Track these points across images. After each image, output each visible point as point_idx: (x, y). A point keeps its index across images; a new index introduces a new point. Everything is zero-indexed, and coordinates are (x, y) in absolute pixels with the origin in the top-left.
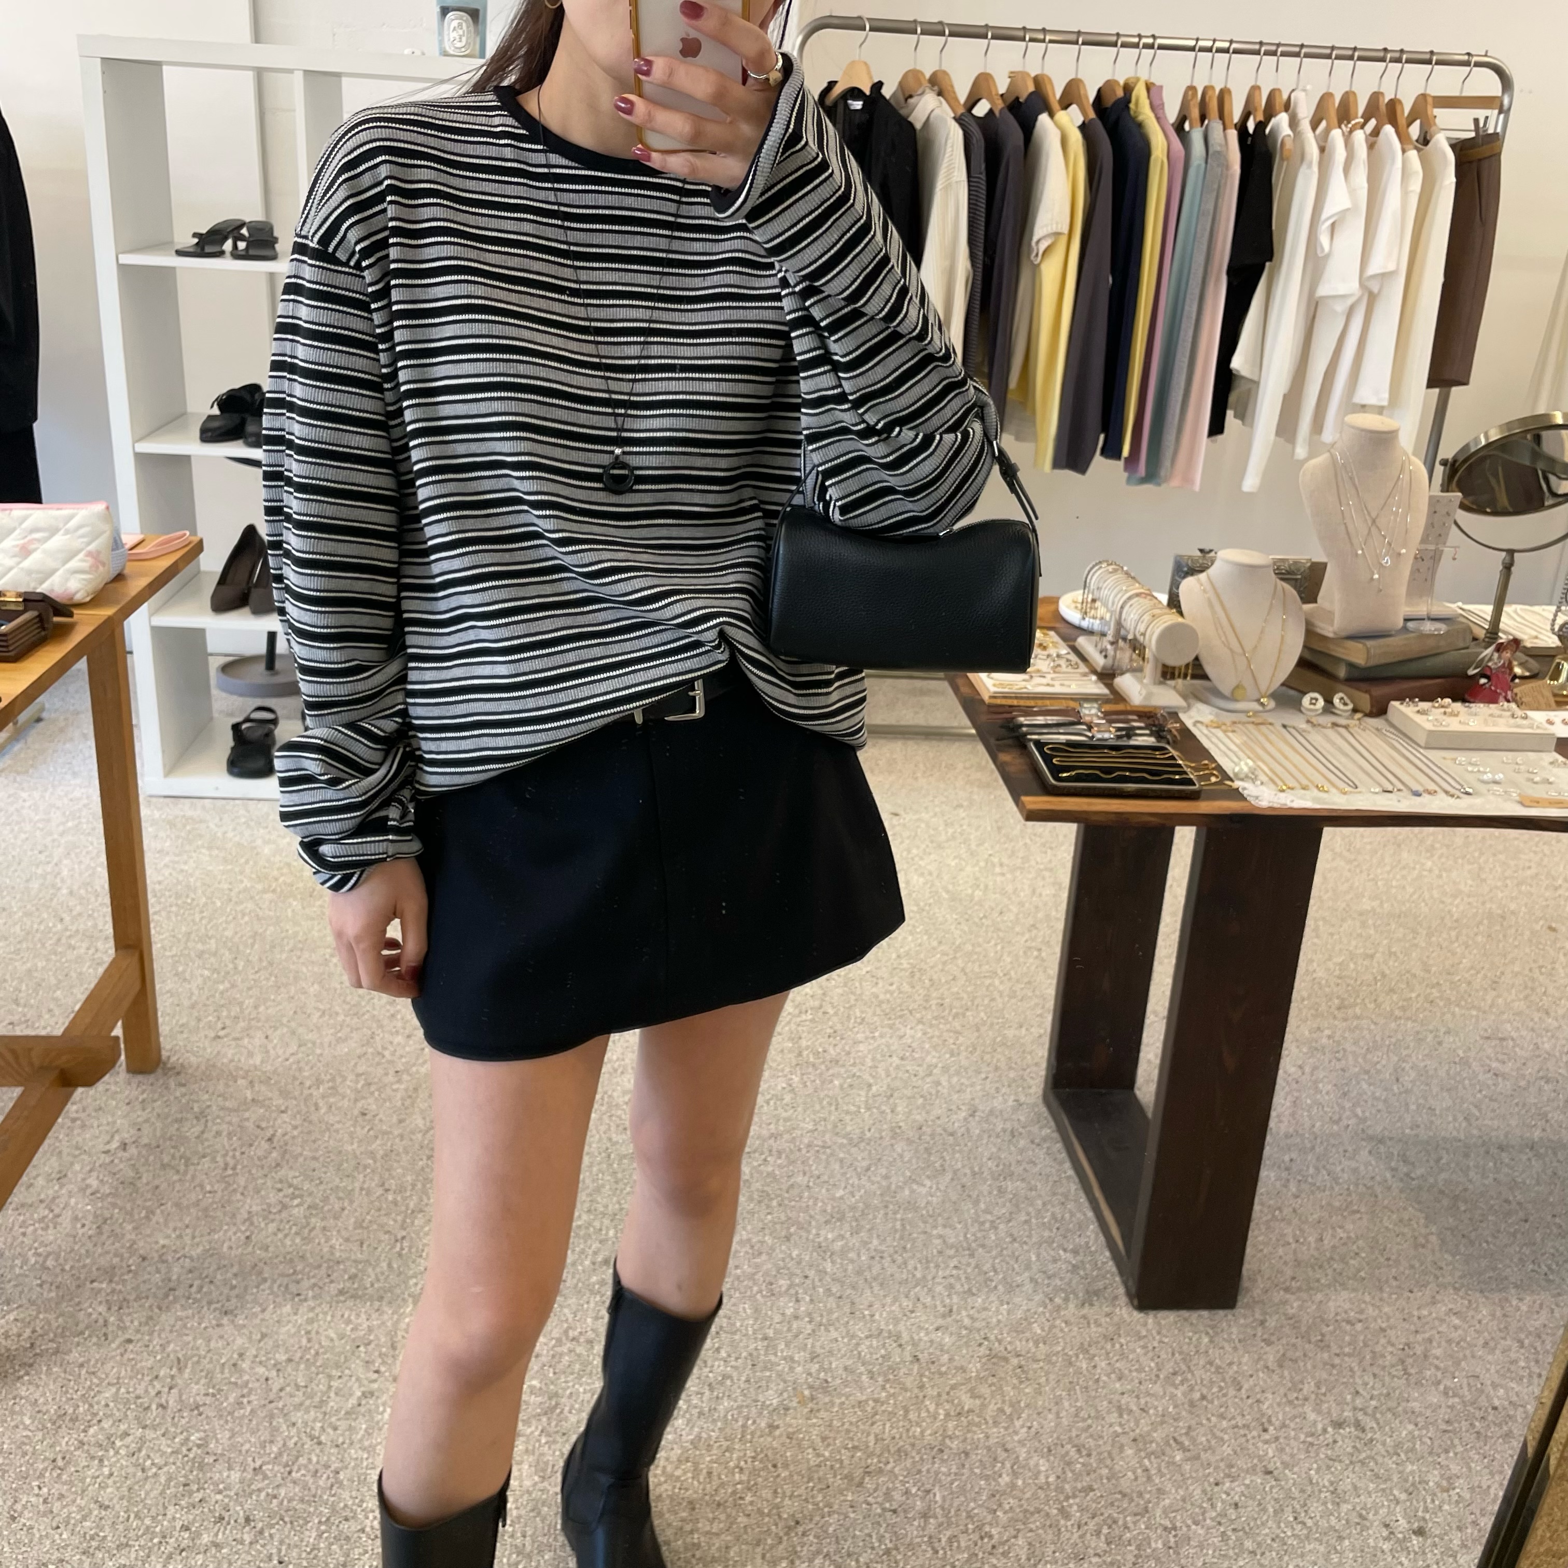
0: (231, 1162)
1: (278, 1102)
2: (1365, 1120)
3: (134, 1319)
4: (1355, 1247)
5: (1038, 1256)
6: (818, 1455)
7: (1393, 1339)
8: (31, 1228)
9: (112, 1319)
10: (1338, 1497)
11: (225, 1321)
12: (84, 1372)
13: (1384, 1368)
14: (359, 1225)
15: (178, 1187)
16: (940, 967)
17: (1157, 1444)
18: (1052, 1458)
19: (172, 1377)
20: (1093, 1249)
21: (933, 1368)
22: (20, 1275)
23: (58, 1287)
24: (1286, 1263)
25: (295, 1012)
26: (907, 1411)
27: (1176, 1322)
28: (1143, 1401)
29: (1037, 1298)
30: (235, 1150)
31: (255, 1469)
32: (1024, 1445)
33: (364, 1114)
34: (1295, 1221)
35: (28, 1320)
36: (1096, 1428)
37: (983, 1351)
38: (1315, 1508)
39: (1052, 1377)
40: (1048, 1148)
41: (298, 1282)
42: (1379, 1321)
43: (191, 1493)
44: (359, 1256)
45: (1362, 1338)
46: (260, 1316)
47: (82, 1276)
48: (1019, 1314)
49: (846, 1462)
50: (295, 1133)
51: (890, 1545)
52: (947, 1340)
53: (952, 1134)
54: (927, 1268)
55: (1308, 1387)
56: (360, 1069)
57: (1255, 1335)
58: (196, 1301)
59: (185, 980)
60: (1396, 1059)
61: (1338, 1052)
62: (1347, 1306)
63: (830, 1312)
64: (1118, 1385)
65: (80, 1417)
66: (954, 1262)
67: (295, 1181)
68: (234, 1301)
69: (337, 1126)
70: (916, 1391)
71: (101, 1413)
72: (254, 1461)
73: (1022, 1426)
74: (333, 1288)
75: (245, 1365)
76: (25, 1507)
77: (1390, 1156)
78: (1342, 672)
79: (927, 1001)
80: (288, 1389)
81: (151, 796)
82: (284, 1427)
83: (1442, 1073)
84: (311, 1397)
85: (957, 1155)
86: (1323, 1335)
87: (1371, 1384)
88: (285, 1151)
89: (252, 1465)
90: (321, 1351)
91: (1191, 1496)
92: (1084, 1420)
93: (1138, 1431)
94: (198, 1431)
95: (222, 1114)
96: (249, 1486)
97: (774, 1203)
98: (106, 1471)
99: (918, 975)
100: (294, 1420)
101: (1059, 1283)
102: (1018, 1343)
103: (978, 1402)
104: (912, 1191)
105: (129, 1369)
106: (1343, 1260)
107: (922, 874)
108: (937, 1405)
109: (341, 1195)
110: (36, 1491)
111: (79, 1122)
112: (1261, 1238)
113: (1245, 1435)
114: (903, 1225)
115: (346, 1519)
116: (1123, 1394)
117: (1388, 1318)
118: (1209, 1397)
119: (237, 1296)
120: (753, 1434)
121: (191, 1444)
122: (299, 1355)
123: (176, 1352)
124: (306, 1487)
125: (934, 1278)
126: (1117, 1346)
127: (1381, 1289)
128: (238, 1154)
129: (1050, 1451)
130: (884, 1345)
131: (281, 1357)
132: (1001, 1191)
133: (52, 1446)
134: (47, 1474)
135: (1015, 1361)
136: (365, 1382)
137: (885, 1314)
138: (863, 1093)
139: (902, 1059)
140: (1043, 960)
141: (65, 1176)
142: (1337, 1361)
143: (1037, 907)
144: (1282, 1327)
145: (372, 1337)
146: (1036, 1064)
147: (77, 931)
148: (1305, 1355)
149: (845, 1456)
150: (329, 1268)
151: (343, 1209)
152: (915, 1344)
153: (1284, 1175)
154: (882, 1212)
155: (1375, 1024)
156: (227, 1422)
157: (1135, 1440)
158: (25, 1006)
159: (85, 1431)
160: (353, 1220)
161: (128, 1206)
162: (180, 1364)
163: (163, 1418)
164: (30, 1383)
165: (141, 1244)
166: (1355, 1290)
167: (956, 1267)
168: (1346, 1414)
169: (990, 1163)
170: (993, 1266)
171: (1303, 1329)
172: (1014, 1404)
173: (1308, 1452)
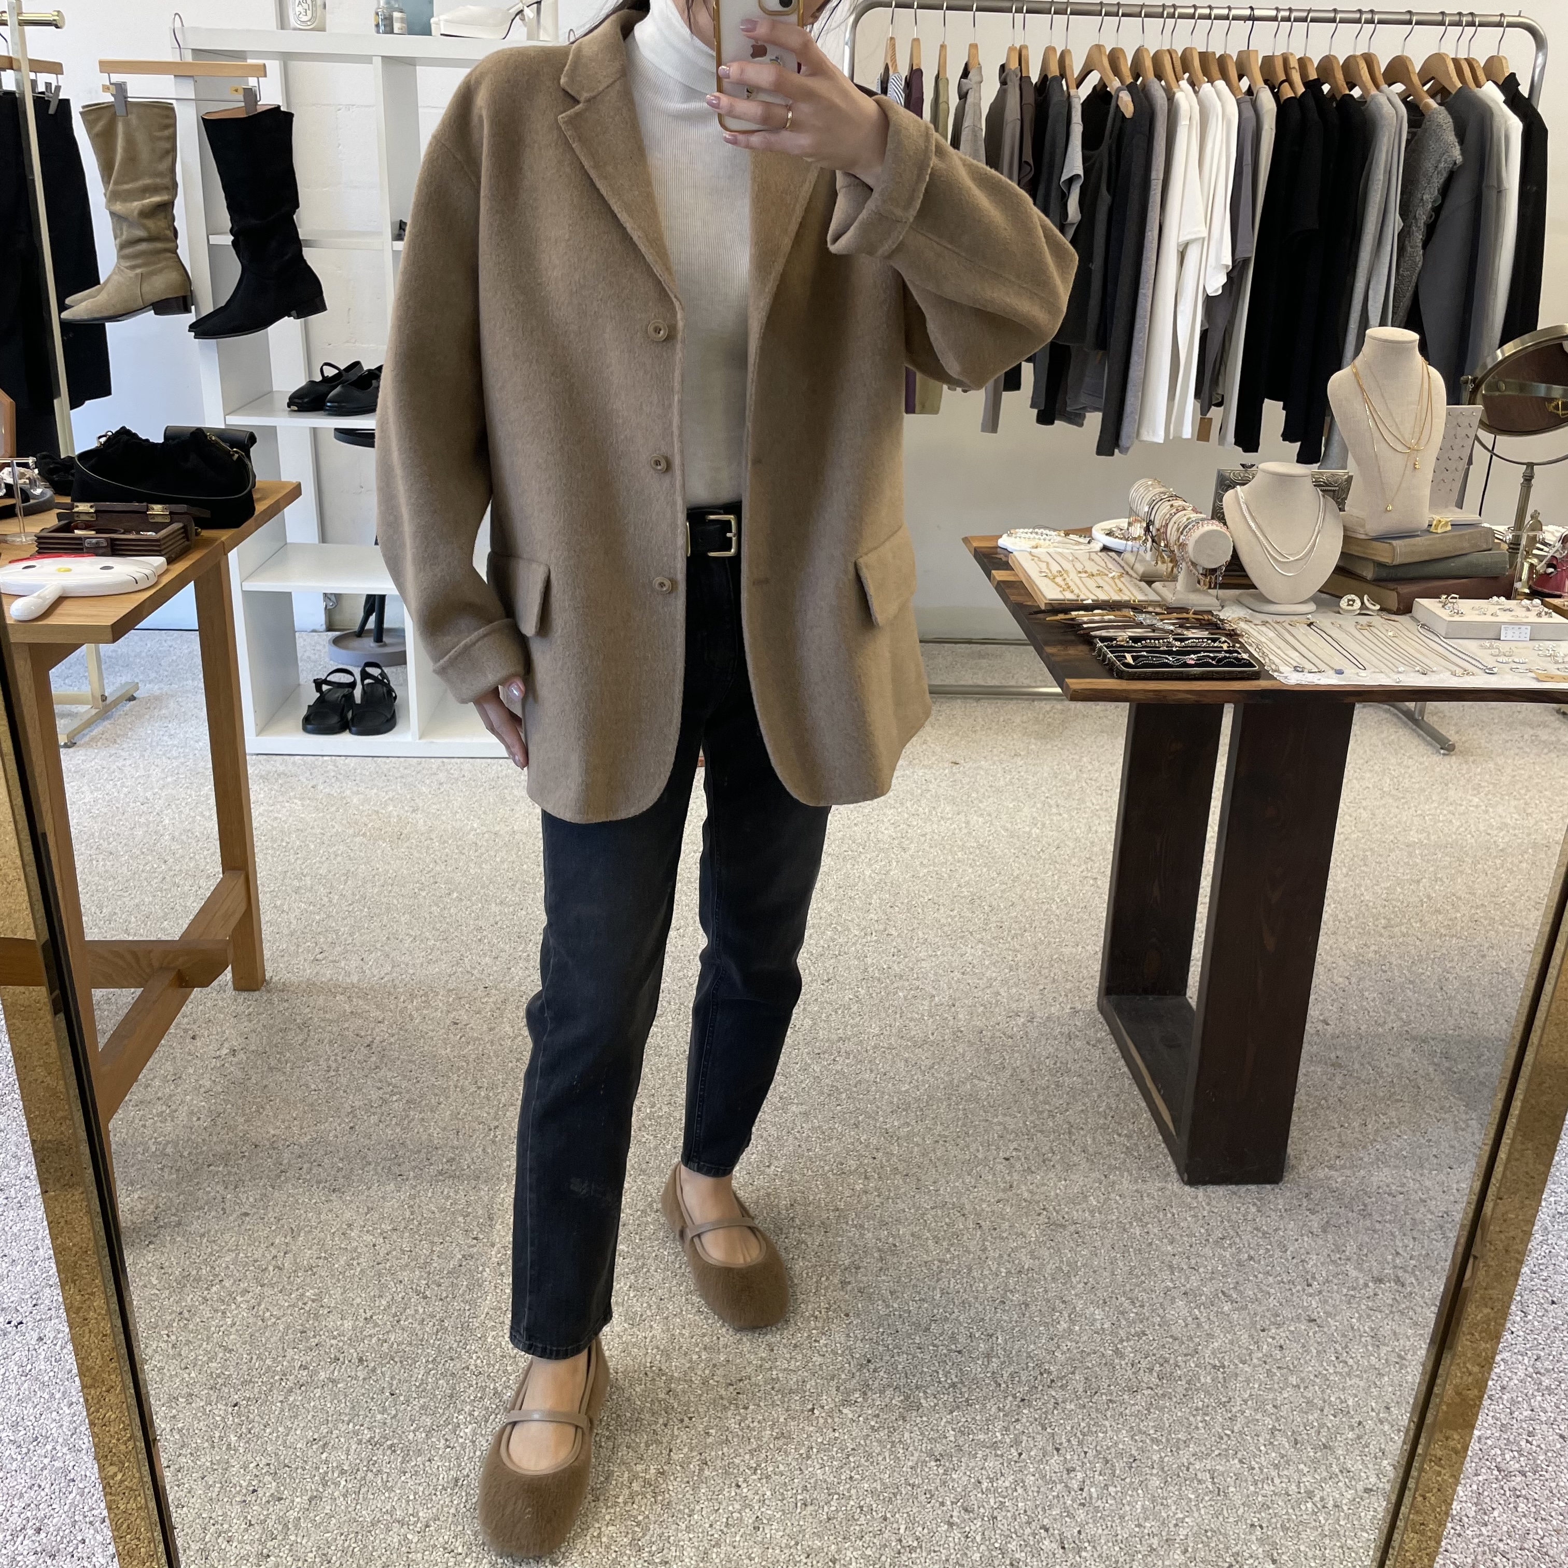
0: (334, 1066)
1: (375, 1014)
2: (1409, 1022)
3: (249, 1197)
5: (1094, 1139)
6: (888, 1306)
8: (151, 1121)
9: (229, 1196)
10: (1377, 1339)
11: (334, 1197)
12: (204, 1240)
14: (455, 1116)
15: (285, 1087)
16: (999, 894)
17: (1207, 1297)
18: (1107, 1308)
19: (287, 1244)
20: (1146, 1133)
21: (994, 1233)
22: (142, 1161)
23: (178, 1170)
24: (1331, 1144)
25: (388, 938)
26: (970, 1270)
27: (1225, 1195)
28: (1193, 1261)
29: (1093, 1175)
30: (336, 1055)
31: (366, 1319)
32: (1080, 1298)
33: (456, 1024)
34: (1340, 1109)
35: (151, 1198)
36: (1148, 1284)
37: (1042, 1219)
38: (1357, 1350)
39: (1107, 1241)
40: (1104, 1049)
41: (400, 1165)
42: (1420, 1193)
43: (308, 1339)
44: (456, 1143)
45: (1403, 1207)
46: (366, 1193)
47: (200, 1161)
48: (1076, 1189)
49: (914, 1312)
50: (392, 1040)
51: (955, 1380)
52: (1008, 1210)
53: (1011, 1037)
54: (989, 1150)
55: (1351, 1248)
56: (450, 986)
57: (1300, 1206)
58: (306, 1180)
59: (283, 911)
60: (1439, 970)
61: (1384, 965)
62: (1389, 1181)
63: (897, 1188)
64: (1169, 1248)
65: (203, 1277)
66: (1015, 1145)
67: (394, 1081)
68: (341, 1180)
69: (430, 1034)
70: (979, 1253)
71: (222, 1274)
72: (365, 1312)
73: (1079, 1282)
74: (433, 1170)
75: (354, 1234)
76: (155, 1351)
77: (1433, 1053)
78: (1369, 574)
79: (987, 924)
80: (394, 1253)
82: (392, 1284)
83: (1485, 981)
84: (416, 1259)
85: (1016, 1055)
86: (1365, 1205)
87: (1411, 1246)
88: (384, 1056)
89: (364, 1315)
90: (424, 1221)
91: (1239, 1340)
92: (1137, 1277)
93: (1188, 1286)
94: (312, 1288)
95: (323, 1025)
96: (361, 1332)
97: (844, 1096)
98: (229, 1321)
99: (978, 902)
100: (401, 1278)
101: (1114, 1162)
102: (1074, 1213)
103: (1037, 1262)
104: (975, 1085)
105: (246, 1238)
106: (1386, 1141)
108: (999, 1264)
109: (436, 1091)
110: (165, 1338)
111: (190, 1033)
112: (1306, 1124)
113: (1290, 1290)
114: (965, 1114)
115: (452, 1359)
116: (1174, 1255)
117: (1429, 1191)
118: (1256, 1259)
119: (345, 1177)
120: (826, 1288)
121: (306, 1299)
122: (403, 1225)
123: (289, 1223)
124: (413, 1333)
125: (995, 1158)
126: (1169, 1215)
127: (1422, 1166)
128: (339, 1058)
129: (1105, 1302)
130: (948, 1215)
131: (387, 1227)
132: (1058, 1085)
133: (178, 1302)
134: (175, 1324)
135: (1072, 1228)
136: (465, 1247)
137: (949, 1189)
138: (926, 1003)
139: (963, 973)
141: (180, 1077)
142: (1378, 1226)
143: (1092, 843)
144: (1326, 1198)
145: (470, 1210)
146: (1091, 977)
148: (1348, 1222)
149: (913, 1306)
150: (428, 1153)
151: (439, 1104)
152: (978, 1215)
153: (1330, 1070)
154: (945, 1103)
155: (1421, 940)
156: (339, 1280)
157: (1185, 1293)
159: (208, 1289)
160: (449, 1113)
161: (240, 1102)
162: (294, 1233)
163: (280, 1277)
164: (155, 1249)
165: (253, 1134)
166: (1396, 1167)
168: (1386, 1272)
169: (1048, 1061)
170: (1051, 1148)
171: (1347, 1201)
172: (1072, 1265)
173: (1349, 1303)
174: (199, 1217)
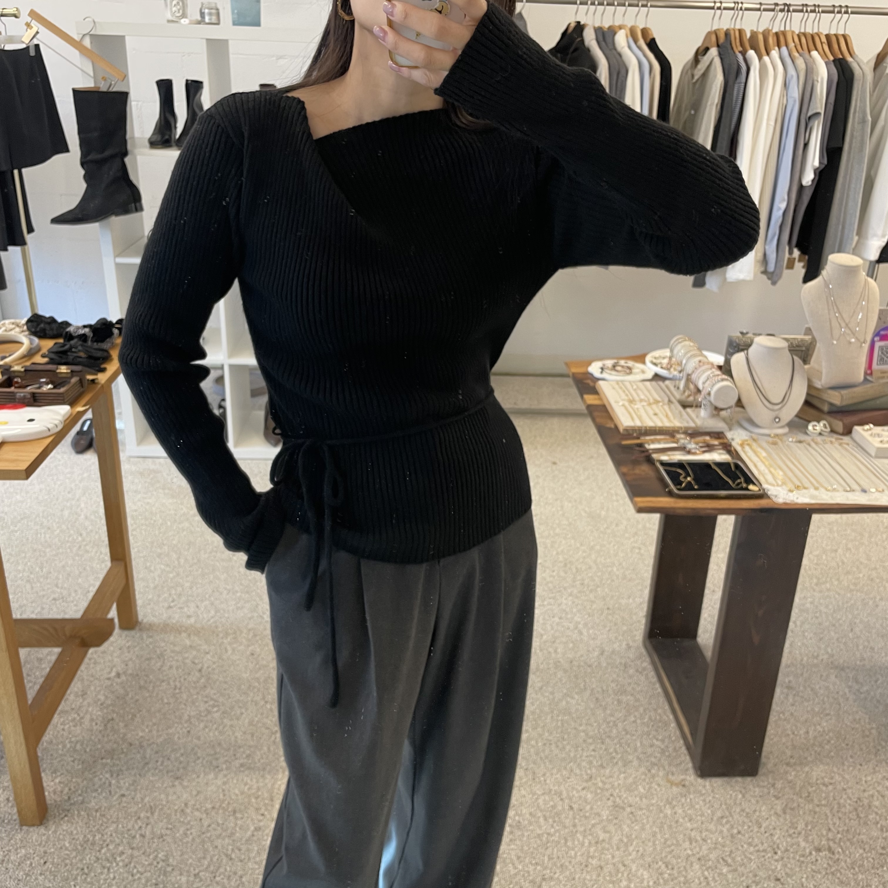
0: (179, 685)
1: (205, 647)
2: (832, 656)
3: (125, 782)
4: (827, 737)
5: (641, 743)
6: (515, 868)
7: (850, 795)
8: (67, 726)
9: (113, 782)
11: (177, 783)
12: (98, 814)
13: (845, 813)
14: (251, 723)
15: (149, 699)
16: (581, 560)
17: (713, 861)
18: (651, 870)
19: (148, 818)
20: (673, 738)
21: (581, 814)
22: (61, 755)
23: (83, 762)
24: (787, 747)
25: (213, 591)
26: (566, 841)
27: (722, 785)
28: (704, 834)
29: (641, 770)
30: (180, 677)
31: (195, 875)
32: (634, 862)
33: (252, 654)
34: (792, 720)
35: (66, 782)
36: (677, 851)
37: (610, 803)
39: (650, 819)
40: (647, 675)
41: (217, 759)
42: (842, 784)
44: (252, 743)
45: (832, 794)
46: (197, 780)
47: (97, 755)
48: (631, 780)
49: (532, 873)
50: (214, 666)
52: (589, 796)
53: (590, 666)
54: (576, 751)
55: (801, 826)
56: (250, 626)
57: (769, 793)
58: (160, 771)
59: (151, 571)
60: (850, 616)
61: (816, 612)
62: (823, 775)
64: (689, 825)
65: (97, 842)
66: (592, 747)
67: (215, 697)
68: (181, 770)
69: (238, 662)
70: (571, 828)
71: (108, 840)
72: (194, 870)
73: (633, 851)
74: (237, 763)
75: (188, 811)
77: (848, 679)
78: (825, 407)
79: (574, 582)
80: (213, 826)
81: (131, 457)
82: (211, 849)
83: (878, 625)
84: (226, 830)
85: (593, 679)
86: (809, 793)
87: (838, 823)
88: (209, 678)
89: (194, 872)
90: (231, 802)
92: (669, 846)
93: (701, 854)
94: (163, 851)
95: (172, 655)
98: (112, 876)
99: (569, 566)
100: (216, 844)
101: (654, 760)
102: (630, 798)
103: (607, 835)
104: (567, 703)
105: (123, 812)
106: (820, 745)
107: (570, 502)
108: (585, 837)
109: (241, 705)
111: (93, 661)
113: (764, 856)
114: (562, 724)
116: (692, 830)
117: (848, 782)
118: (743, 832)
119: (184, 768)
121: (159, 860)
122: (218, 804)
123: (149, 802)
125: (581, 757)
126: (688, 800)
127: (843, 764)
128: (182, 680)
129: (649, 866)
130: (552, 800)
131: (209, 806)
132: (619, 702)
133: (81, 860)
134: (79, 878)
135: (629, 810)
136: (256, 821)
137: (553, 780)
139: (560, 618)
140: (642, 555)
141: (86, 694)
142: (817, 809)
144: (785, 788)
145: (260, 793)
146: (639, 621)
147: (90, 542)
148: (799, 806)
150: (234, 750)
151: (242, 714)
152: (570, 799)
153: (785, 691)
154: (550, 715)
155: (839, 594)
156: (179, 846)
157: (699, 859)
158: (62, 588)
159: (99, 851)
160: (247, 721)
161: (121, 712)
162: (151, 809)
163: (143, 843)
164: (68, 821)
165: (129, 735)
166: (828, 764)
167: (594, 750)
168: (823, 843)
169: (613, 685)
170: (615, 750)
171: (798, 789)
172: (628, 837)
173: (800, 867)
174: (95, 797)
